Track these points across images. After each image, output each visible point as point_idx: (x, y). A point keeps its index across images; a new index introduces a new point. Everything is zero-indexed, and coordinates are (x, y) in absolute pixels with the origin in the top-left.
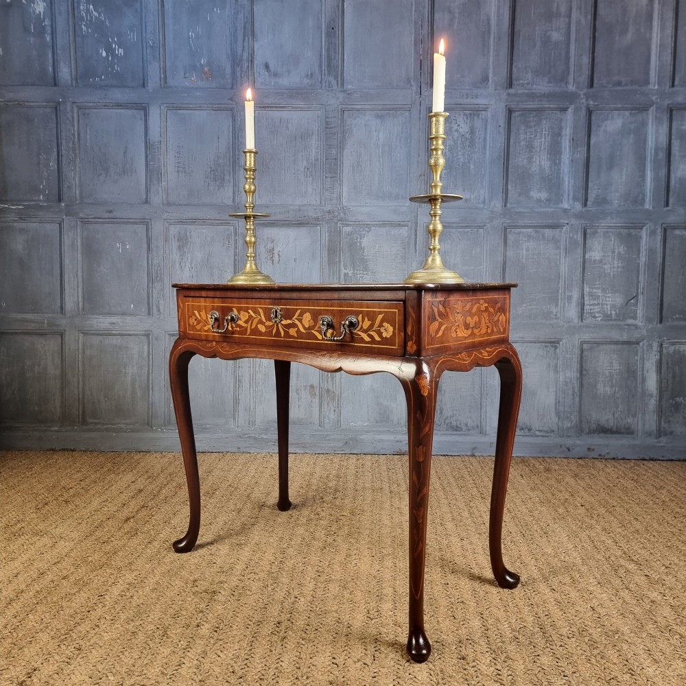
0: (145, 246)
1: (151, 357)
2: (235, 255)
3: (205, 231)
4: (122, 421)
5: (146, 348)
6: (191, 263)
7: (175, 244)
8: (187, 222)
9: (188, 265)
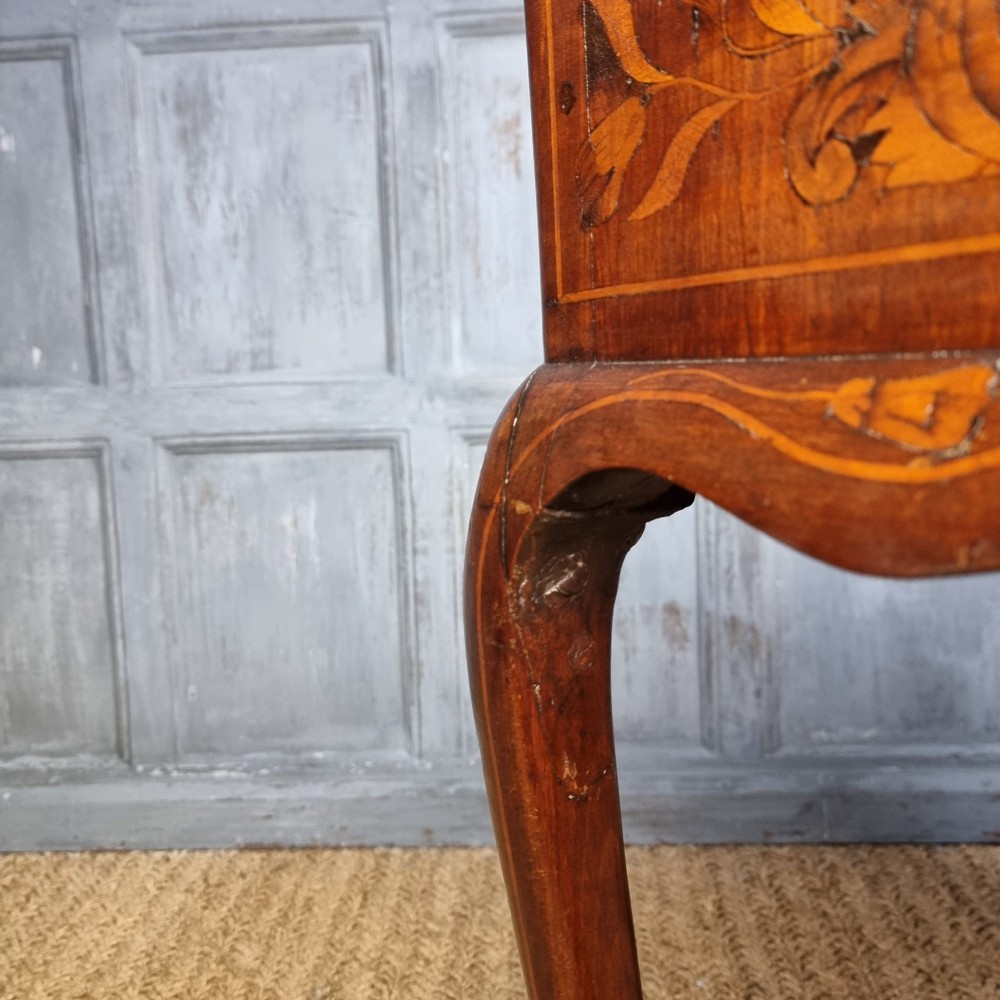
0: (63, 138)
1: (111, 528)
2: (382, 148)
3: (272, 67)
4: (34, 746)
5: (93, 496)
6: (228, 190)
7: (169, 125)
8: (203, 39)
9: (217, 199)
